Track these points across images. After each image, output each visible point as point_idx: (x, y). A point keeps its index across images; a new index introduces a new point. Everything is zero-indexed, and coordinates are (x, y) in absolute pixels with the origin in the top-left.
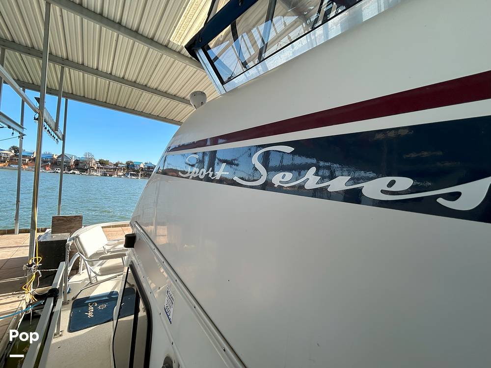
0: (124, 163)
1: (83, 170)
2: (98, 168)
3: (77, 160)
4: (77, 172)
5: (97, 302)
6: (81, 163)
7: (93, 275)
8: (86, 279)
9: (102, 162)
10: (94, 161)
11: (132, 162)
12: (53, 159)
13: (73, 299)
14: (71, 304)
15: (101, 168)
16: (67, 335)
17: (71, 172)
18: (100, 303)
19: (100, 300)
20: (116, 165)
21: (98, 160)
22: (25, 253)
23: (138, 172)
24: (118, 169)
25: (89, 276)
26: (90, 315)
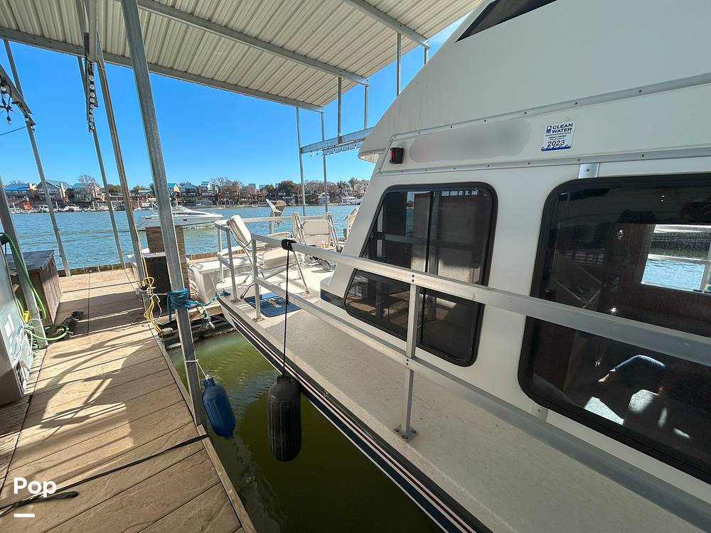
1: (84, 204)
2: (107, 198)
3: (69, 189)
4: (76, 208)
6: (78, 193)
10: (97, 189)
12: (30, 191)
13: (242, 297)
14: (243, 301)
16: (269, 319)
17: (67, 208)
20: (136, 191)
21: (104, 187)
24: (141, 198)
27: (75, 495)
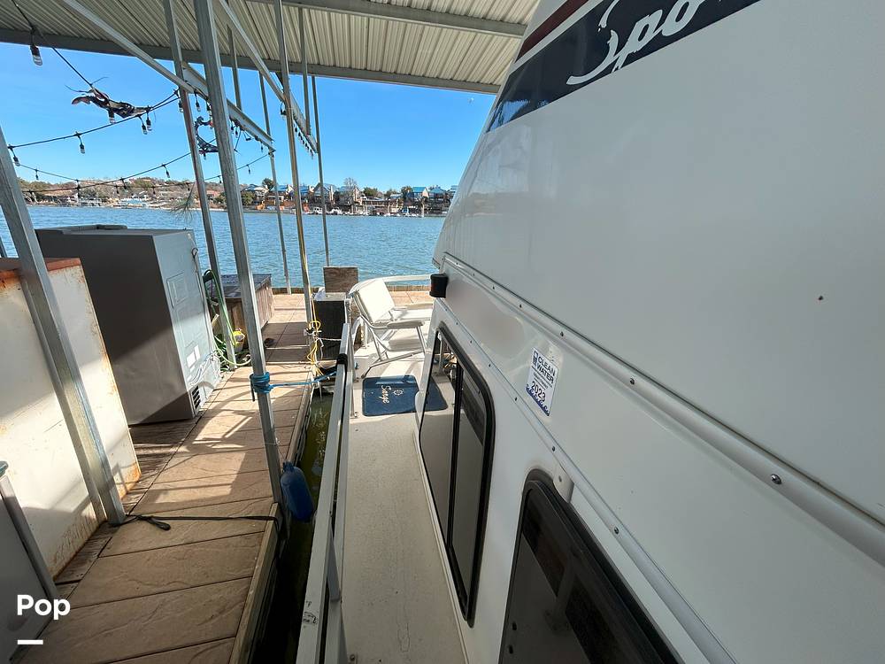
0: (399, 190)
1: (346, 208)
2: (364, 202)
3: (336, 193)
4: (339, 212)
5: (392, 386)
6: (342, 196)
7: (382, 349)
8: (373, 355)
9: (369, 193)
10: (357, 192)
11: (410, 189)
12: (309, 193)
13: (363, 377)
14: (361, 383)
15: (369, 203)
16: (362, 419)
17: (333, 211)
18: (395, 387)
19: (394, 383)
20: (388, 195)
21: (363, 190)
22: (301, 317)
23: (420, 205)
24: (391, 202)
25: (378, 349)
26: (385, 400)
27: (168, 528)
